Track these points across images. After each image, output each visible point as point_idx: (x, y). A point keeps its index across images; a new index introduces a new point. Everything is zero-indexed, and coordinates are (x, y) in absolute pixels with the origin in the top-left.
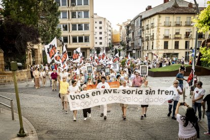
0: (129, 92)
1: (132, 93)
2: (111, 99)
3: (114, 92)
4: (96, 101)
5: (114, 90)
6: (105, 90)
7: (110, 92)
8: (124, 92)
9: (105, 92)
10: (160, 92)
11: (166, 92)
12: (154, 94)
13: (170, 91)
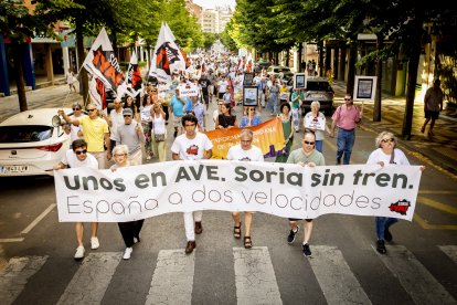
0: (258, 176)
1: (269, 180)
3: (210, 177)
5: (209, 168)
6: (182, 169)
7: (197, 177)
8: (241, 174)
9: (182, 174)
11: (379, 179)
12: (341, 183)
13: (395, 175)
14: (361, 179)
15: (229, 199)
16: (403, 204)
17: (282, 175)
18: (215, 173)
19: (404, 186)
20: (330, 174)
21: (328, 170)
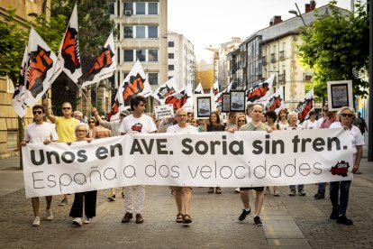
0: (206, 148)
1: (213, 153)
2: (151, 171)
3: (160, 152)
4: (110, 174)
5: (159, 141)
7: (149, 151)
8: (188, 147)
9: (136, 148)
11: (315, 145)
12: (282, 151)
13: (329, 139)
14: (300, 145)
15: (176, 175)
17: (225, 143)
18: (165, 146)
19: (338, 148)
20: (271, 140)
21: (268, 137)
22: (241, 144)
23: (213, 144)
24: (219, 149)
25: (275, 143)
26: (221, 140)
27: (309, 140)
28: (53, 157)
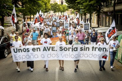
0: (66, 49)
1: (69, 50)
2: (49, 56)
3: (52, 50)
5: (52, 47)
6: (45, 48)
7: (49, 50)
8: (61, 49)
10: (94, 49)
11: (99, 49)
12: (89, 50)
13: (103, 48)
15: (58, 56)
16: (106, 56)
17: (72, 48)
18: (54, 49)
19: (106, 51)
20: (85, 47)
21: (85, 46)
22: (77, 48)
23: (69, 48)
24: (71, 50)
25: (86, 48)
26: (72, 47)
27: (97, 48)
28: (20, 50)
